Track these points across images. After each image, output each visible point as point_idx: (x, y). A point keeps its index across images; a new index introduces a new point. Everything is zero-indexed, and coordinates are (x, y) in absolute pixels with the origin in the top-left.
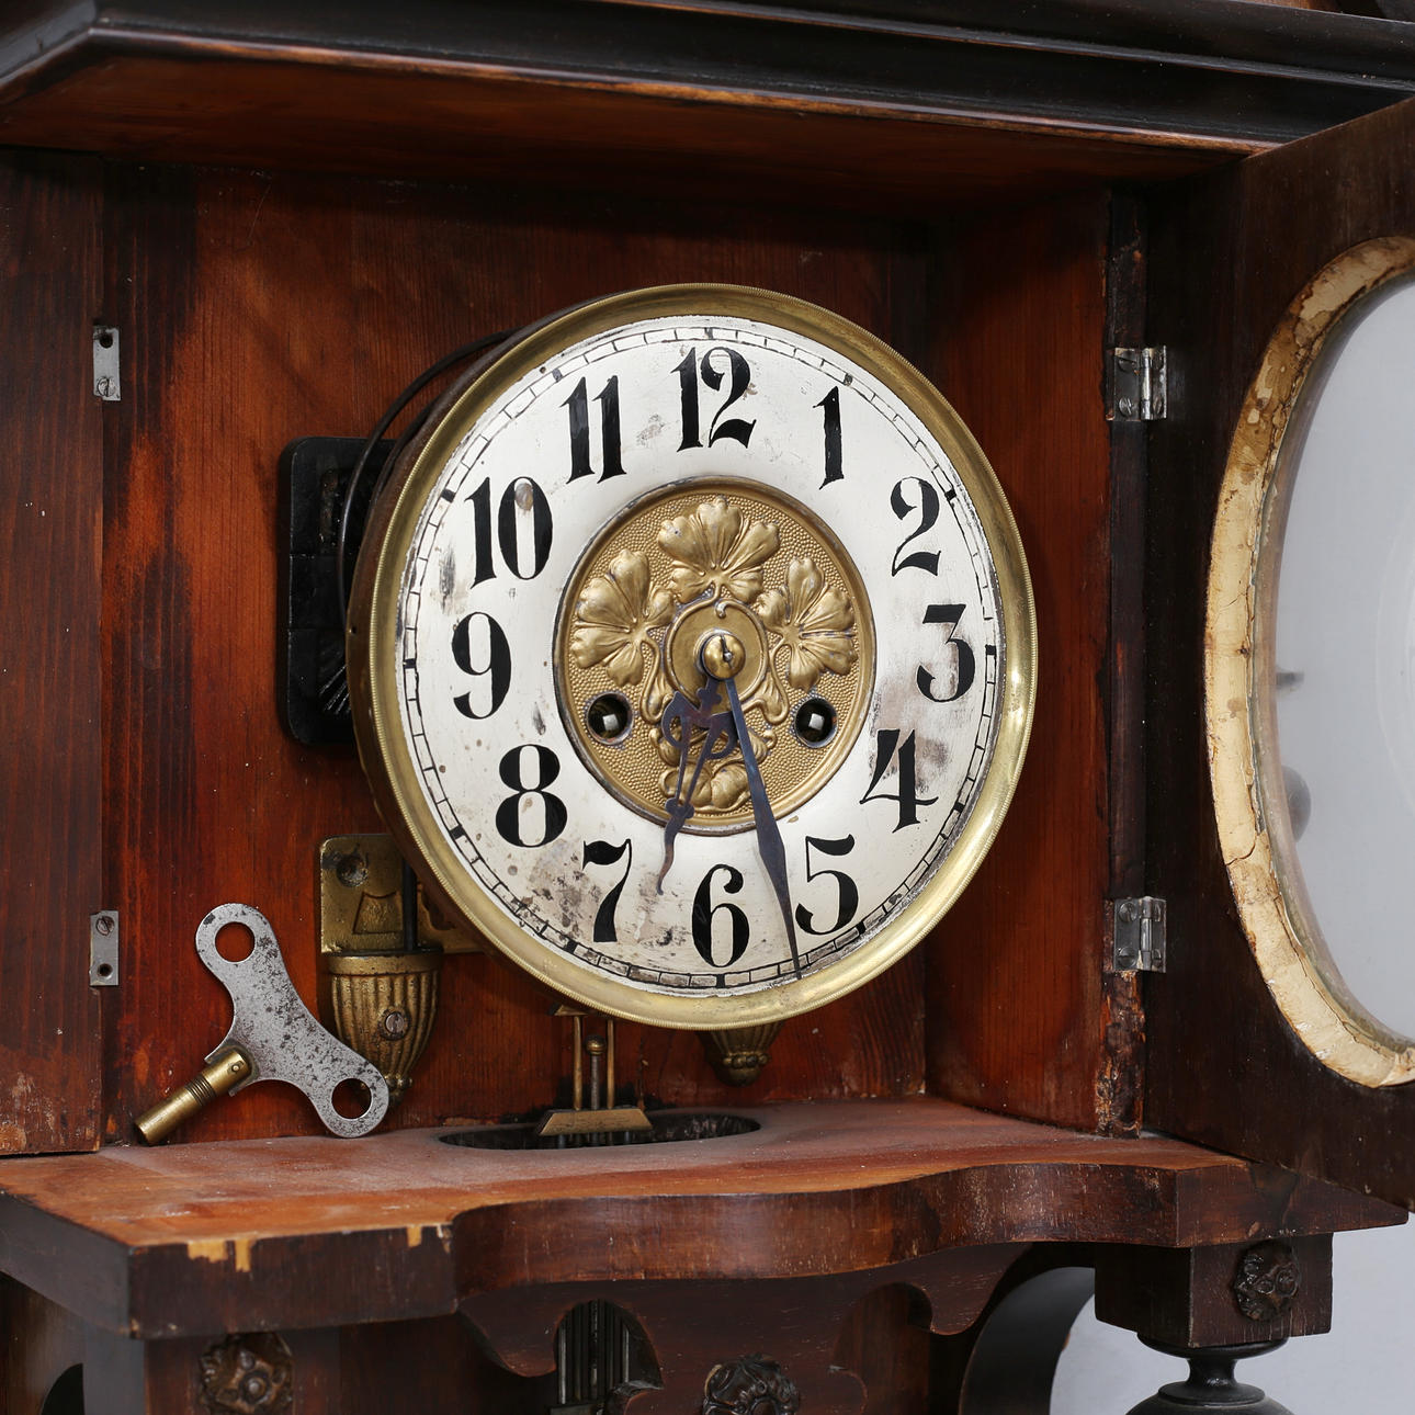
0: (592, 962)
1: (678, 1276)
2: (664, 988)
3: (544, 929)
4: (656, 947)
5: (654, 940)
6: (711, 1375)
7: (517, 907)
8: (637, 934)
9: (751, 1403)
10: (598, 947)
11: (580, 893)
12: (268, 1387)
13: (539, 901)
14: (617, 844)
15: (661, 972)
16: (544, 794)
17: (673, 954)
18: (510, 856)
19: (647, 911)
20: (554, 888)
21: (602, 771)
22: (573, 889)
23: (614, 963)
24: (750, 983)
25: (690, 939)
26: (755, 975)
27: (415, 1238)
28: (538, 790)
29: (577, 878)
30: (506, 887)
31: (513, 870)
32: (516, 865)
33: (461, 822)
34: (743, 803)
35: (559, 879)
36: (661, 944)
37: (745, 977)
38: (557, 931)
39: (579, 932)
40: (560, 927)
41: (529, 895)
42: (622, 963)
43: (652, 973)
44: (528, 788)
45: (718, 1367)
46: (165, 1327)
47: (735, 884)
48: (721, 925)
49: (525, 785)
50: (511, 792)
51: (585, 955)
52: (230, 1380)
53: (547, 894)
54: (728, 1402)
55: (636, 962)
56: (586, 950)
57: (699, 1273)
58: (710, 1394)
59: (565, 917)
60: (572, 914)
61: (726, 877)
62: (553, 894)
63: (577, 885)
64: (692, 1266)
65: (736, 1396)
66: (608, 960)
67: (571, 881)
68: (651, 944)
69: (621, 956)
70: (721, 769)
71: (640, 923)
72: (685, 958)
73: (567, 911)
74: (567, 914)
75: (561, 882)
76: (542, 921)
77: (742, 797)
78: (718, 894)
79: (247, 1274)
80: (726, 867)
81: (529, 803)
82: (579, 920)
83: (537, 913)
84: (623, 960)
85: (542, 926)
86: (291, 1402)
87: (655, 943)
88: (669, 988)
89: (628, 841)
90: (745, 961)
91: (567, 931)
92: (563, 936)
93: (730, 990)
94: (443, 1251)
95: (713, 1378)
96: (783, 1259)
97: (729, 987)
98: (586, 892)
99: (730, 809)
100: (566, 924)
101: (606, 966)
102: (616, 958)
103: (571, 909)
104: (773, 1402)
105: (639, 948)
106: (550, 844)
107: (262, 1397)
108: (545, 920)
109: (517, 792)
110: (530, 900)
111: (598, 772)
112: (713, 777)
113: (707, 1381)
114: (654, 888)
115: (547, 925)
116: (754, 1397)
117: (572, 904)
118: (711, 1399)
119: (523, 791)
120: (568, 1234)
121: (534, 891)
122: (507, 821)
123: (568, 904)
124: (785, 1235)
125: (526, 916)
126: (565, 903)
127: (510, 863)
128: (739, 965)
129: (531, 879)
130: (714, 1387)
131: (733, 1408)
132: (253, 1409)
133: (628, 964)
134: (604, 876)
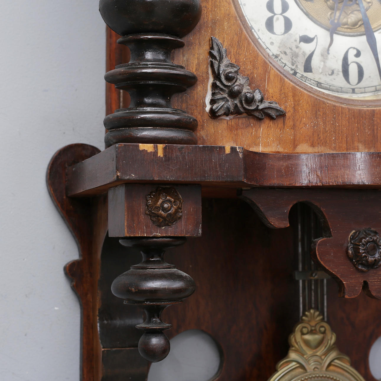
0: (303, 80)
1: (335, 184)
2: (331, 92)
3: (285, 66)
4: (328, 76)
5: (327, 73)
6: (351, 234)
7: (274, 57)
8: (320, 71)
9: (367, 244)
10: (306, 74)
11: (298, 54)
12: (172, 206)
13: (282, 56)
14: (312, 36)
15: (330, 86)
16: (283, 16)
17: (334, 79)
18: (271, 38)
19: (324, 62)
20: (288, 51)
21: (305, 9)
22: (295, 52)
23: (312, 81)
24: (365, 92)
25: (341, 74)
26: (367, 90)
27: (228, 151)
28: (281, 14)
29: (297, 48)
30: (270, 50)
31: (272, 43)
32: (274, 42)
33: (252, 25)
34: (360, 26)
35: (290, 48)
36: (330, 75)
37: (363, 90)
38: (290, 68)
39: (298, 68)
40: (290, 66)
41: (279, 53)
42: (315, 81)
43: (327, 86)
44: (277, 13)
45: (354, 231)
46: (130, 175)
47: (358, 54)
48: (353, 70)
49: (276, 12)
50: (271, 15)
51: (300, 77)
52: (157, 203)
53: (285, 53)
54: (357, 244)
55: (320, 81)
56: (301, 75)
57: (343, 183)
58: (351, 241)
59: (292, 62)
60: (295, 61)
61: (355, 52)
62: (288, 53)
63: (297, 50)
64: (340, 180)
65: (361, 241)
66: (309, 80)
67: (294, 49)
68: (326, 74)
69: (314, 79)
70: (352, 13)
71: (322, 67)
72: (339, 81)
73: (293, 60)
74: (293, 61)
75: (291, 49)
76: (284, 63)
77: (360, 23)
78: (351, 58)
79: (162, 158)
80: (354, 48)
81: (278, 19)
82: (298, 64)
83: (281, 60)
84: (315, 80)
85: (283, 65)
86: (182, 216)
87: (327, 74)
88: (334, 92)
89: (316, 36)
90: (362, 84)
91: (293, 67)
92: (292, 69)
93: (357, 95)
94: (240, 157)
95: (352, 235)
96: (376, 178)
97: (357, 93)
98: (300, 53)
99: (355, 27)
100: (293, 65)
101: (309, 82)
102: (313, 79)
103: (295, 59)
104: (375, 245)
105: (321, 76)
106: (286, 35)
107: (170, 210)
108: (285, 63)
109: (273, 15)
110: (279, 55)
111: (304, 9)
112: (349, 15)
113: (350, 236)
114: (326, 53)
115: (285, 65)
116: (368, 242)
117: (295, 58)
118: (351, 243)
119: (275, 14)
120: (292, 168)
121: (281, 52)
122: (270, 25)
123: (294, 58)
124: (377, 168)
125: (277, 61)
126: (292, 57)
127: (271, 41)
128: (360, 85)
129: (279, 47)
130: (353, 238)
131: (359, 245)
132: (166, 215)
133: (317, 82)
134: (307, 48)
